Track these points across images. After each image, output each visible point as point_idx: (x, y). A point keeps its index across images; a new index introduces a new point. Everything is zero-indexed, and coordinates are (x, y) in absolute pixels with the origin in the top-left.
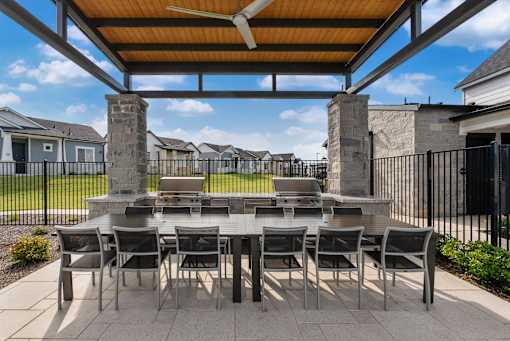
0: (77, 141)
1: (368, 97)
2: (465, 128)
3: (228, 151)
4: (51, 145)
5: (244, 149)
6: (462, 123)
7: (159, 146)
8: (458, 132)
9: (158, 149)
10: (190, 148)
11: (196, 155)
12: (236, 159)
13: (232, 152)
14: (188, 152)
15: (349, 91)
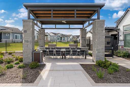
0: (16, 33)
1: (86, 29)
2: (111, 33)
3: (59, 35)
4: (8, 34)
5: (64, 34)
6: (110, 32)
7: (38, 34)
8: (109, 34)
9: (38, 35)
10: (47, 34)
11: (49, 36)
12: (61, 37)
13: (60, 35)
14: (47, 36)
15: (83, 28)
